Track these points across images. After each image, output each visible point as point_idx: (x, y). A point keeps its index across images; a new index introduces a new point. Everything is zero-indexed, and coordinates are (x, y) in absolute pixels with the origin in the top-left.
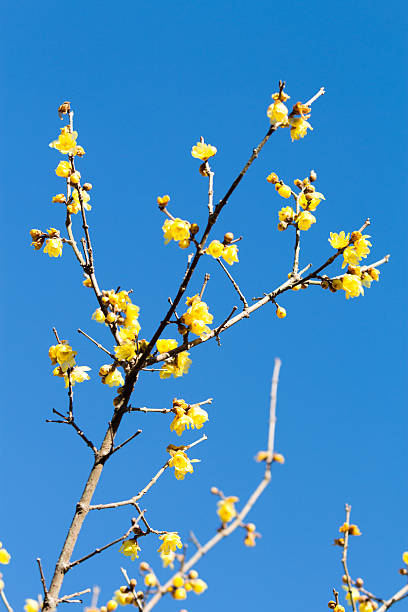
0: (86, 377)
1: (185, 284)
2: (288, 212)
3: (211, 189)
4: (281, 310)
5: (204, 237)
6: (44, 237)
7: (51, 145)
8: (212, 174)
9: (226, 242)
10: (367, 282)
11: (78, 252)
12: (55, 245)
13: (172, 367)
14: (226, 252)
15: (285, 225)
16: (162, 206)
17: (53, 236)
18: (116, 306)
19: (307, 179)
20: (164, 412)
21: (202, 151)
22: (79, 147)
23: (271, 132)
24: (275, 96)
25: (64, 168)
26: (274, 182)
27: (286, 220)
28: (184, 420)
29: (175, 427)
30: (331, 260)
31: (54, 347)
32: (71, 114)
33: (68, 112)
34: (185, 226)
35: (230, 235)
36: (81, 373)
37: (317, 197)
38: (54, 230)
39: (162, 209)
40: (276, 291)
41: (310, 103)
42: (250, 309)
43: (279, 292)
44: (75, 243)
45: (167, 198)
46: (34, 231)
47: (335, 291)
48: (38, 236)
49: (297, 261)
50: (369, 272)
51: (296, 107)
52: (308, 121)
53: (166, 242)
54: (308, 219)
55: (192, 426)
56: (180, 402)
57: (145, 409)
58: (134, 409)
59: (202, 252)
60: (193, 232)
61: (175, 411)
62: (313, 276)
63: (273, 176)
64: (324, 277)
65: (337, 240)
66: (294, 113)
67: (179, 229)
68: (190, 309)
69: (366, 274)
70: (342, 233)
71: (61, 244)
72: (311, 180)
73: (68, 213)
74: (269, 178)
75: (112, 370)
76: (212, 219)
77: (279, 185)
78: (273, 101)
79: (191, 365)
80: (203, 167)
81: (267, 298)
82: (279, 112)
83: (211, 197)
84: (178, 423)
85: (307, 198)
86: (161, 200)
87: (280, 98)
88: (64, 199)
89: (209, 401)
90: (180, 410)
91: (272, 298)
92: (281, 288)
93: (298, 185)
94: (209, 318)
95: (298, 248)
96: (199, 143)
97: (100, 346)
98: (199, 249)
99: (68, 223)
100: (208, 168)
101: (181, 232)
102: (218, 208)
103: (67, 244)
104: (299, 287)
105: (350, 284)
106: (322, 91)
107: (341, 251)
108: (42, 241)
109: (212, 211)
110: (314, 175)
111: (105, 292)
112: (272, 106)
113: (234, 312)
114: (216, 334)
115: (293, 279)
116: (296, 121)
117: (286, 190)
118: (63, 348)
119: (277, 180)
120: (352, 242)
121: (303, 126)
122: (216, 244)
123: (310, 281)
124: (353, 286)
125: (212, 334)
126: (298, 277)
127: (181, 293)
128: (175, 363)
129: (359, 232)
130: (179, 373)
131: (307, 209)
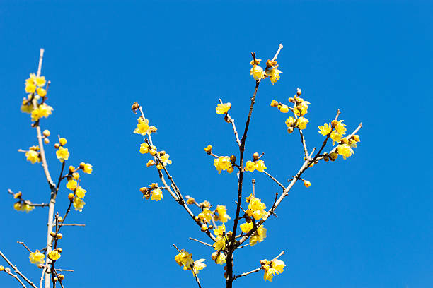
0: (204, 265)
1: (240, 193)
2: (291, 120)
3: (235, 130)
4: (307, 182)
5: (241, 161)
6: (149, 190)
7: (135, 132)
8: (233, 121)
9: (255, 160)
10: (354, 145)
11: (172, 193)
12: (157, 194)
13: (255, 237)
14: (257, 165)
15: (291, 129)
16: (209, 153)
17: (154, 188)
18: (205, 219)
19: (296, 96)
20: (257, 271)
21: (222, 108)
22: (152, 127)
23: (258, 84)
24: (252, 62)
25: (144, 148)
26: (275, 106)
27: (292, 126)
28: (271, 271)
29: (267, 278)
30: (325, 143)
31: (177, 256)
32: (141, 108)
33: (138, 107)
34: (227, 159)
35: (256, 154)
36: (200, 264)
37: (305, 105)
38: (154, 184)
39: (209, 154)
40: (299, 173)
41: (275, 57)
42: (287, 190)
43: (301, 173)
44: (168, 188)
45: (210, 146)
46: (142, 189)
47: (334, 160)
48: (146, 191)
49: (306, 149)
50: (353, 138)
51: (268, 63)
52: (278, 69)
53: (219, 173)
54: (303, 122)
55: (277, 273)
56: (264, 261)
57: (244, 274)
58: (237, 277)
59: (243, 170)
60: (233, 161)
61: (263, 268)
62: (318, 156)
63: (274, 102)
64: (325, 154)
65: (324, 130)
66: (268, 68)
67: (224, 162)
68: (250, 204)
69: (351, 140)
70: (326, 124)
71: (161, 191)
72: (298, 95)
73: (159, 170)
74: (272, 104)
75: (219, 254)
76: (242, 149)
77: (279, 106)
78: (251, 66)
79: (267, 232)
80: (226, 118)
81: (295, 179)
82: (258, 72)
83: (237, 135)
84: (268, 275)
85: (298, 109)
86: (207, 149)
87: (256, 63)
88: (153, 163)
89: (282, 253)
90: (266, 266)
91: (298, 178)
92: (301, 170)
93: (292, 101)
94: (263, 206)
95: (304, 141)
96: (219, 105)
97: (205, 244)
98: (240, 170)
99: (161, 176)
100: (229, 117)
101: (226, 164)
102: (243, 141)
103: (164, 190)
104: (313, 164)
105: (343, 150)
106: (281, 47)
107: (329, 135)
108: (149, 193)
109: (240, 144)
110: (299, 91)
111: (201, 204)
112: (252, 70)
113: (277, 197)
114: (271, 213)
115: (307, 161)
116: (271, 71)
117: (285, 108)
118: (183, 255)
119: (277, 103)
120: (333, 127)
121: (276, 73)
122: (250, 163)
123: (318, 158)
124: (346, 151)
125: (269, 213)
126: (310, 158)
127: (239, 200)
128: (257, 234)
129: (336, 120)
130: (261, 239)
131: (301, 116)
